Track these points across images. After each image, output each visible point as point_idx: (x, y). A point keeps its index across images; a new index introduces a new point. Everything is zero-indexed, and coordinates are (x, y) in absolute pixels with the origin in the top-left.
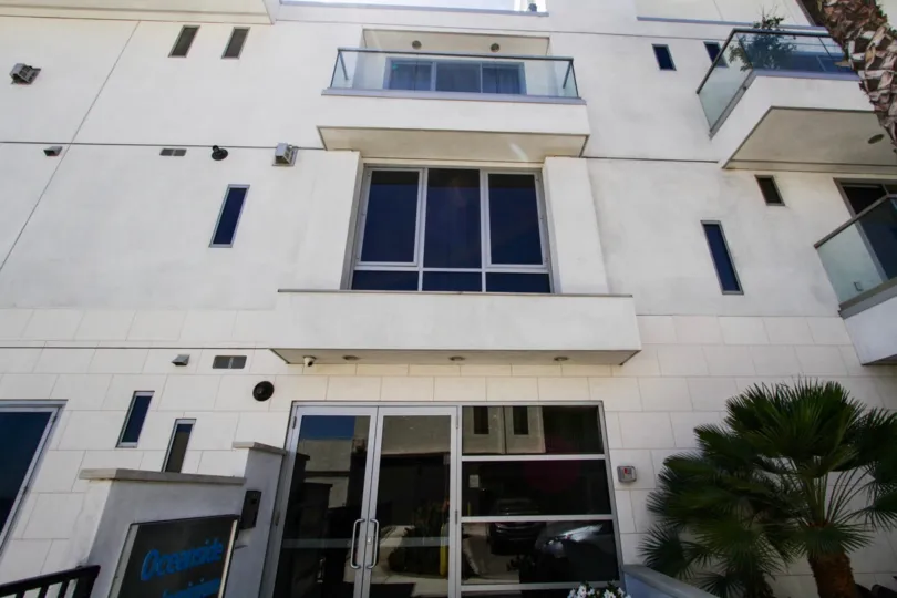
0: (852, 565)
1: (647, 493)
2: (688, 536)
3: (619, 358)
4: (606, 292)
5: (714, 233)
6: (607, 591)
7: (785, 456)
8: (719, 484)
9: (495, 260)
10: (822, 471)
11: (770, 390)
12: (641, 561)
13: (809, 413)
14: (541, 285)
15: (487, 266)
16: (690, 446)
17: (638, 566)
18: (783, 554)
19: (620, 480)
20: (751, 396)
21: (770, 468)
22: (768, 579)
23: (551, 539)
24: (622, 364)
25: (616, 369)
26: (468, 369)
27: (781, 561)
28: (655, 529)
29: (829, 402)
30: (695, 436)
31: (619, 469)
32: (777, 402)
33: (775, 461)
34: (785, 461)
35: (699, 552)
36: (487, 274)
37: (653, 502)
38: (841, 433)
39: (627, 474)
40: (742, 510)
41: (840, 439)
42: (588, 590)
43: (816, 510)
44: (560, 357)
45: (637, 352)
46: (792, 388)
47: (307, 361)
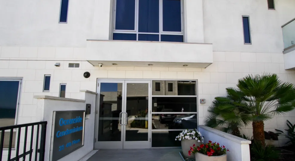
0: (264, 126)
1: (208, 106)
2: (219, 118)
3: (205, 65)
4: (203, 42)
6: (193, 131)
7: (253, 96)
8: (231, 103)
9: (164, 30)
10: (262, 100)
11: (253, 77)
12: (204, 124)
13: (264, 84)
14: (180, 39)
15: (161, 32)
16: (224, 94)
17: (203, 125)
18: (245, 123)
19: (201, 103)
20: (247, 78)
21: (247, 100)
22: (239, 129)
24: (205, 68)
25: (204, 69)
26: (154, 68)
27: (244, 124)
28: (209, 116)
29: (272, 80)
30: (226, 90)
31: (200, 100)
32: (255, 80)
33: (249, 98)
34: (252, 98)
35: (221, 122)
36: (161, 35)
37: (210, 109)
38: (272, 89)
39: (203, 101)
40: (236, 111)
41: (272, 91)
42: (188, 131)
43: (258, 112)
44: (185, 65)
45: (211, 63)
46: (261, 76)
47: (100, 65)
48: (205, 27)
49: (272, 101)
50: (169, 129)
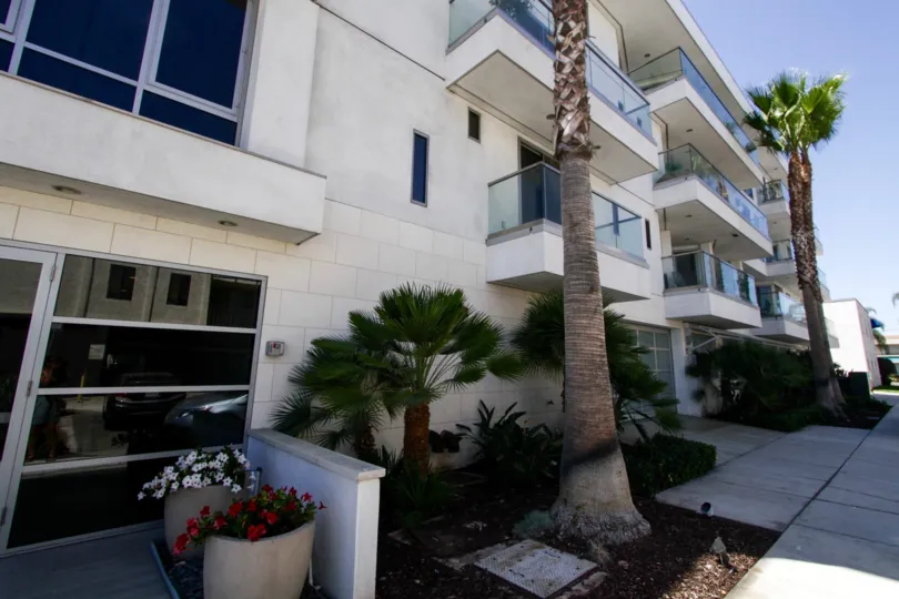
0: (430, 419)
1: (291, 366)
2: (317, 403)
3: (297, 237)
4: (301, 165)
5: (421, 144)
6: (221, 454)
7: (412, 341)
8: (355, 360)
9: (161, 78)
10: (430, 353)
11: (417, 291)
12: (269, 425)
13: (436, 311)
15: (147, 80)
16: (341, 329)
17: (263, 430)
18: (391, 413)
19: (267, 354)
20: (401, 291)
21: (398, 349)
22: (374, 432)
23: (186, 411)
24: (298, 244)
25: (291, 248)
28: (292, 397)
29: (452, 303)
30: (347, 318)
31: (268, 343)
32: (419, 300)
33: (403, 344)
34: (411, 346)
35: (324, 415)
36: (146, 93)
37: (295, 375)
38: (453, 326)
39: (275, 349)
40: (369, 381)
41: (451, 330)
42: (199, 454)
43: (419, 384)
44: (227, 222)
45: (316, 234)
48: (312, 123)
49: (450, 356)
50: (130, 452)
